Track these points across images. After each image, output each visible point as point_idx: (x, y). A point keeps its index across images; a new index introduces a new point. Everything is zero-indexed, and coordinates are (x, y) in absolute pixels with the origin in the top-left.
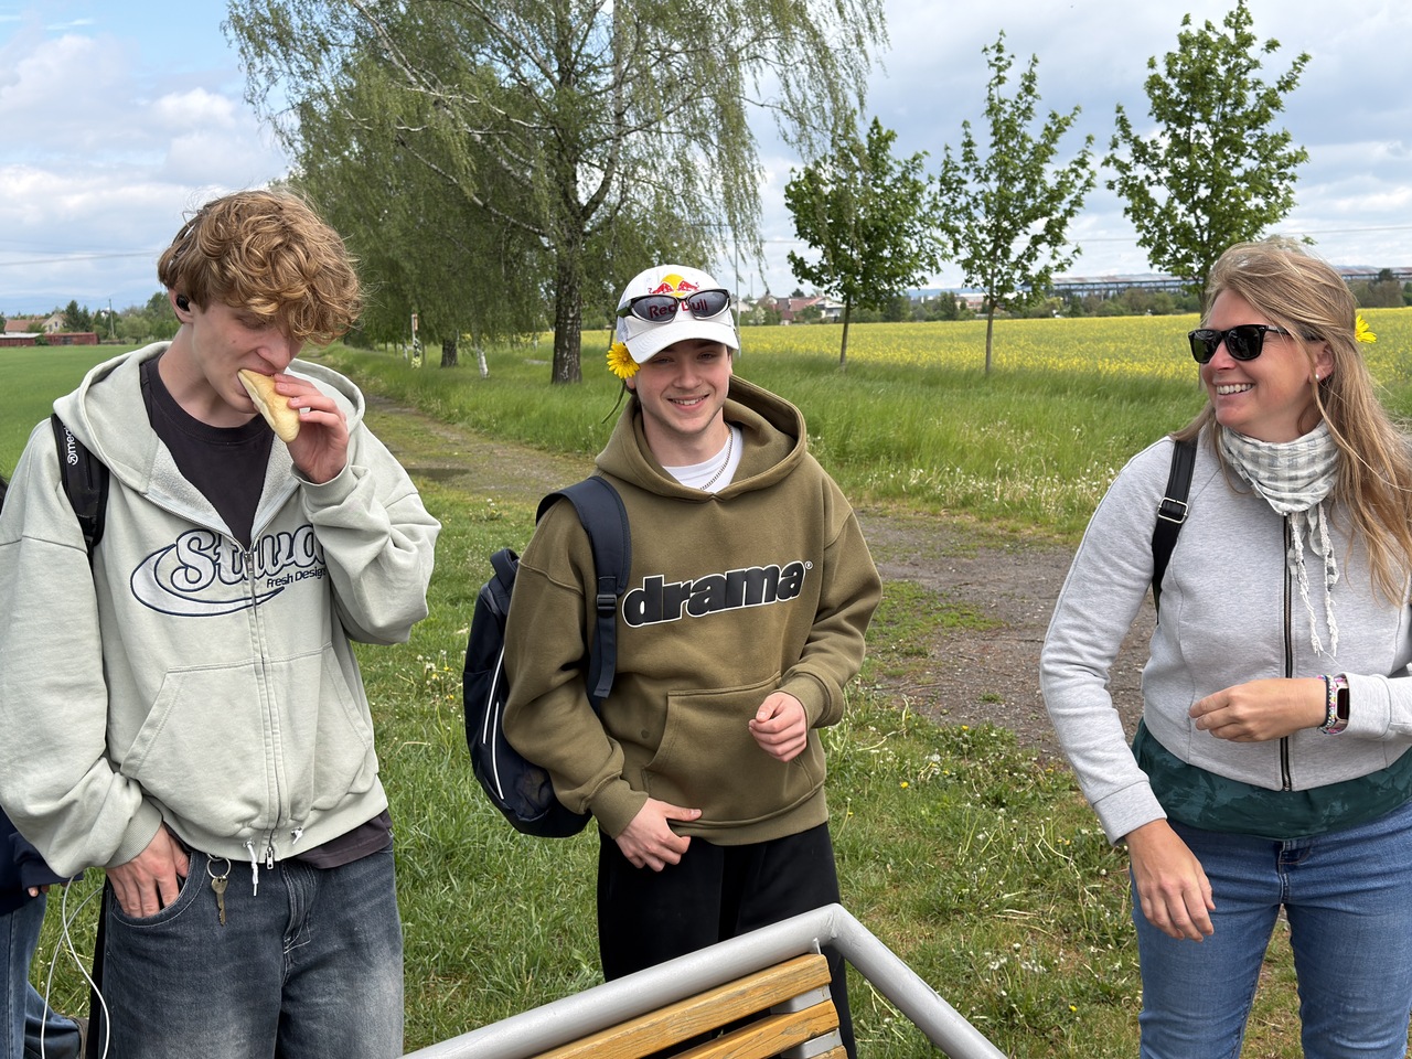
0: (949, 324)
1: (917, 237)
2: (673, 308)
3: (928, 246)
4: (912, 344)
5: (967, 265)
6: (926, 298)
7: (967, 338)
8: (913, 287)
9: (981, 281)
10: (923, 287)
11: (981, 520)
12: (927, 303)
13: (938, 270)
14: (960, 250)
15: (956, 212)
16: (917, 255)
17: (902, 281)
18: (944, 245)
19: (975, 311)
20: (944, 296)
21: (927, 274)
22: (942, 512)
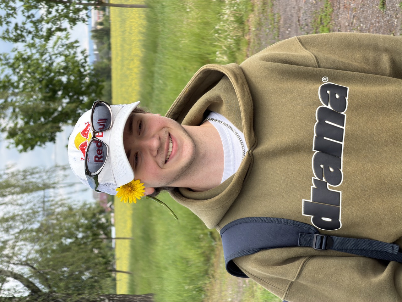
0: (113, 33)
1: (53, 57)
2: (99, 144)
3: (60, 49)
4: (127, 59)
5: (73, 21)
6: (95, 50)
7: (123, 21)
8: (88, 59)
9: (84, 12)
10: (87, 53)
11: (253, 10)
12: (99, 50)
13: (77, 42)
14: (63, 27)
15: (37, 30)
16: (66, 56)
17: (84, 67)
18: (59, 38)
19: (104, 15)
20: (94, 37)
21: (79, 50)
22: (247, 38)
